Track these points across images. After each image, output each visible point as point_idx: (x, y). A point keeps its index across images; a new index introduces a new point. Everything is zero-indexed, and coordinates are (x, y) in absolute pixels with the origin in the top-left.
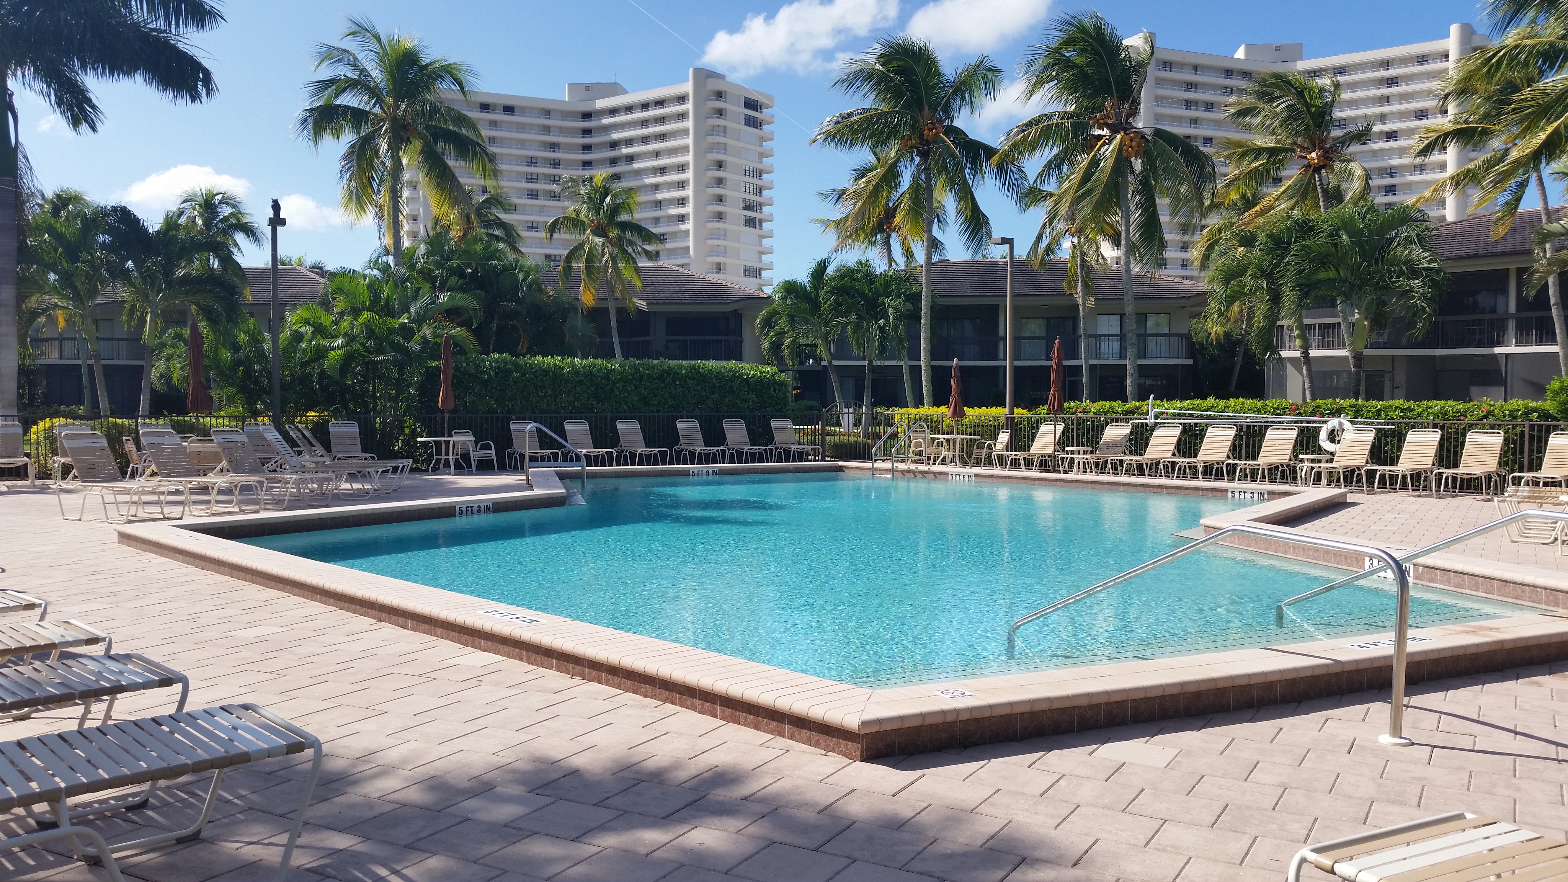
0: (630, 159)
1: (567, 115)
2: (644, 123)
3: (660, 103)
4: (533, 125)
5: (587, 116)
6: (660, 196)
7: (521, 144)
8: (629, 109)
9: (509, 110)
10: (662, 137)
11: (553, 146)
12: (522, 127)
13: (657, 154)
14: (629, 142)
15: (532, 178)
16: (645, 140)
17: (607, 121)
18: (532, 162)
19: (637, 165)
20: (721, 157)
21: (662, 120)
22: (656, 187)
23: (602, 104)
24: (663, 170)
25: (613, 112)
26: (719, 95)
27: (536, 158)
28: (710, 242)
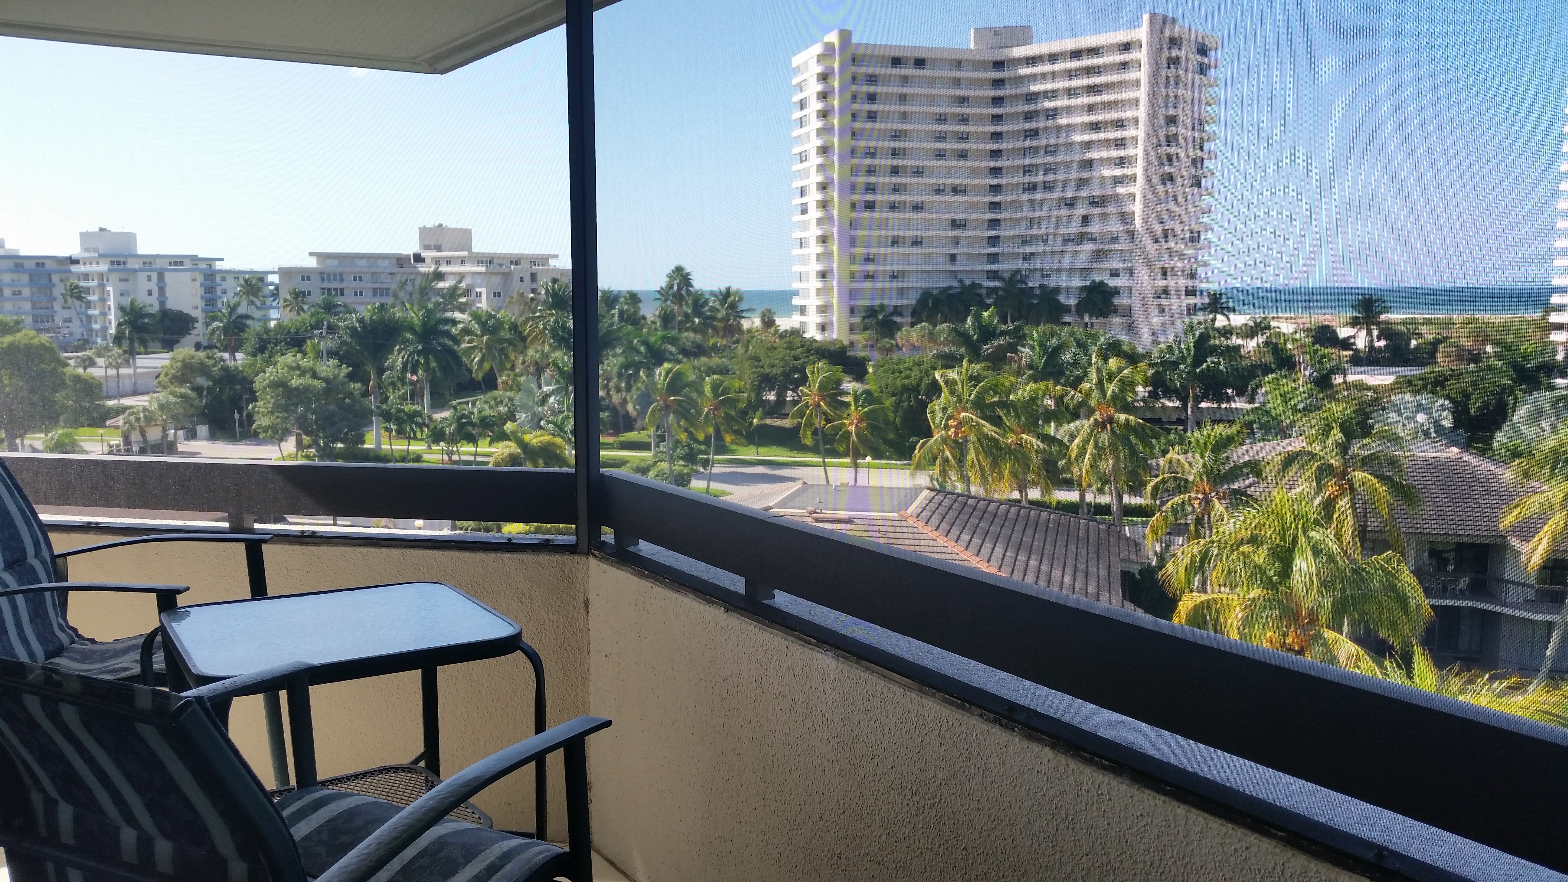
0: (1052, 114)
1: (979, 65)
2: (1073, 74)
3: (1095, 51)
4: (942, 78)
5: (999, 65)
6: (1091, 155)
7: (931, 100)
8: (1053, 58)
9: (920, 63)
10: (1097, 89)
11: (962, 101)
12: (932, 81)
13: (1090, 108)
14: (1052, 95)
15: (941, 137)
16: (1073, 92)
17: (1023, 71)
18: (941, 119)
19: (1062, 121)
20: (1174, 111)
21: (1097, 70)
22: (1087, 145)
23: (1019, 52)
24: (1095, 127)
25: (1032, 61)
26: (1174, 42)
27: (945, 114)
28: (1159, 207)
